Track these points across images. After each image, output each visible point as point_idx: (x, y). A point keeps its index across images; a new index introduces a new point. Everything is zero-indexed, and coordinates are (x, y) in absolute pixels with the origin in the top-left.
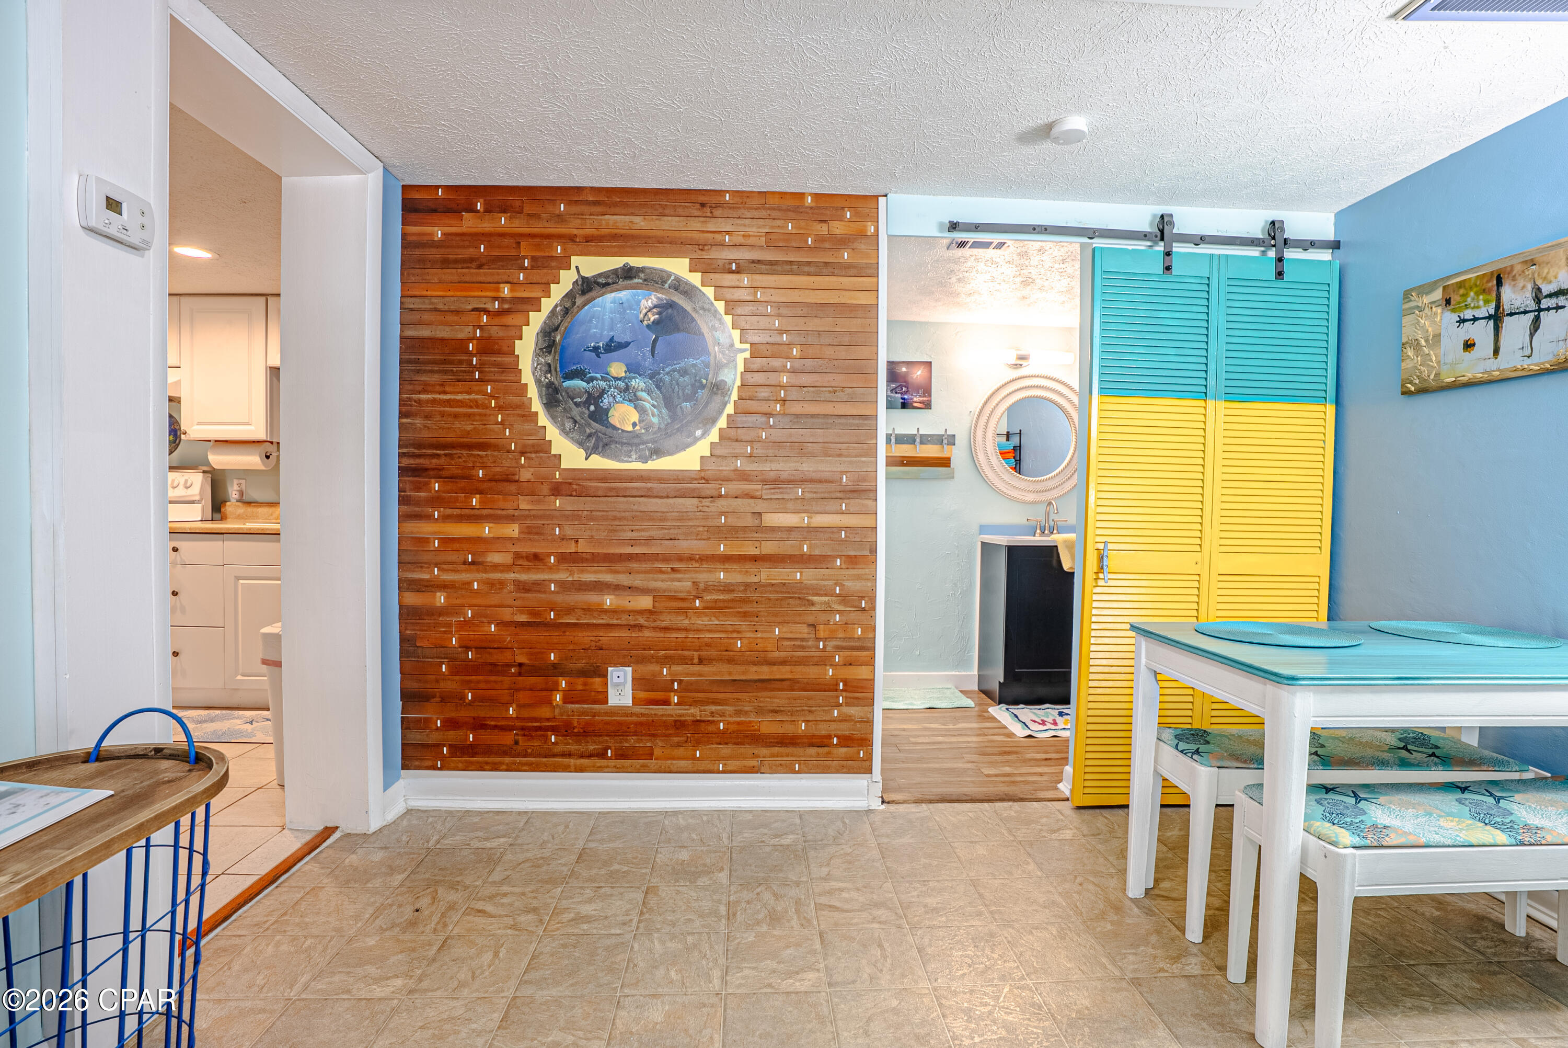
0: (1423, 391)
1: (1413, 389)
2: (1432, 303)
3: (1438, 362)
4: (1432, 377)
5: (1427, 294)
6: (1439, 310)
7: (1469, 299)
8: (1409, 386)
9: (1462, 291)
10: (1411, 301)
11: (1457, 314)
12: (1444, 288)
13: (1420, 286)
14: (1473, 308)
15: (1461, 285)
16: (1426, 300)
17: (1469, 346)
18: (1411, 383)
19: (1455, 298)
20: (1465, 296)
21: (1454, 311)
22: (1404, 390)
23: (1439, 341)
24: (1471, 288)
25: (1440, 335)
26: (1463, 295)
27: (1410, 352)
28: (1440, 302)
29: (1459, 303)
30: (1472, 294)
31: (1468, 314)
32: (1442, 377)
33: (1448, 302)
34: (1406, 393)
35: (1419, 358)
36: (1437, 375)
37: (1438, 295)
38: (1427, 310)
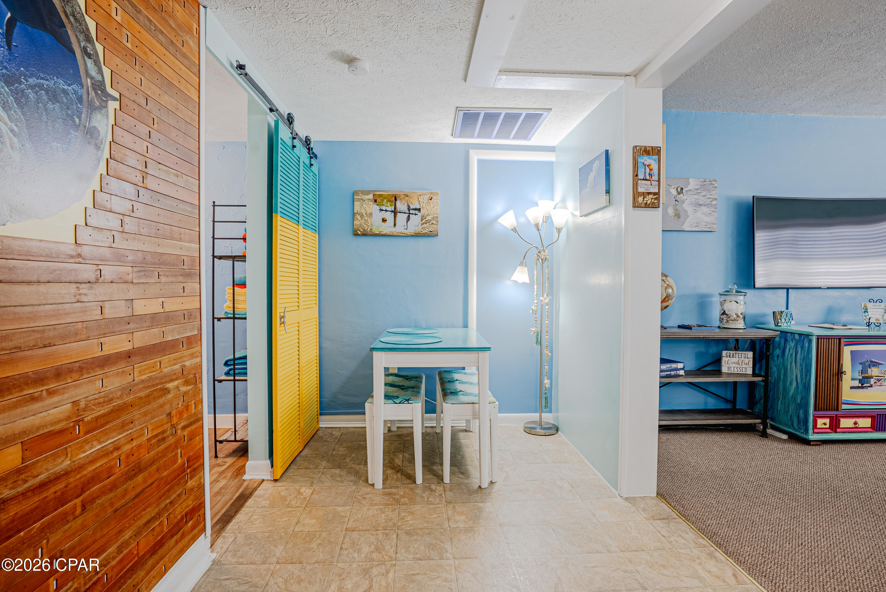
0: (365, 234)
1: (360, 233)
2: (369, 199)
3: (372, 224)
4: (369, 230)
5: (366, 195)
6: (372, 203)
7: (384, 202)
8: (358, 232)
9: (381, 198)
10: (358, 195)
11: (379, 207)
12: (374, 195)
13: (363, 191)
14: (386, 206)
15: (381, 196)
16: (366, 197)
17: (384, 220)
18: (359, 230)
19: (378, 200)
20: (383, 200)
21: (378, 205)
22: (356, 233)
23: (372, 216)
24: (385, 198)
25: (372, 213)
26: (381, 200)
27: (359, 217)
28: (372, 200)
29: (380, 203)
30: (385, 200)
31: (384, 208)
32: (373, 231)
33: (376, 201)
34: (356, 234)
35: (363, 221)
36: (371, 229)
37: (371, 196)
38: (366, 202)
